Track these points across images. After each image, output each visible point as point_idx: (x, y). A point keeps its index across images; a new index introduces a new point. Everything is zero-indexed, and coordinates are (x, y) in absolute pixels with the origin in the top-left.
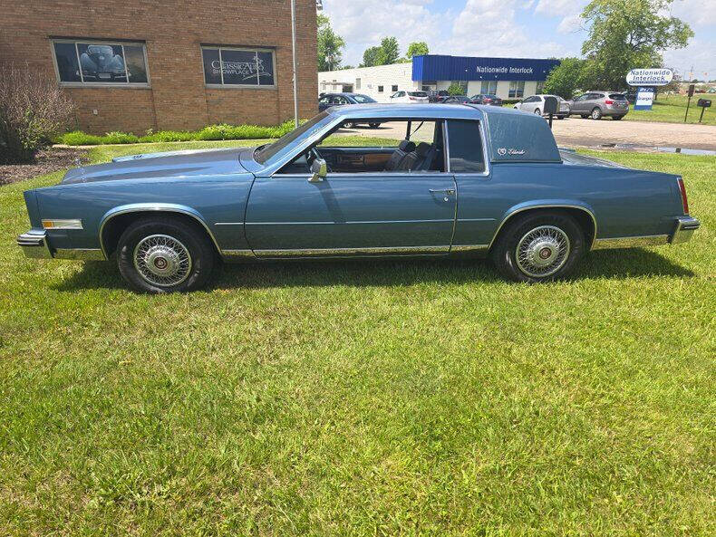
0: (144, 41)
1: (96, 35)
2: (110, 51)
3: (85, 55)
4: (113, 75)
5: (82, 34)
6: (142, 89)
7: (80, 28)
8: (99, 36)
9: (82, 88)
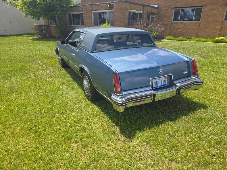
0: (203, 6)
1: (187, 6)
2: (191, 11)
3: (182, 13)
4: (189, 18)
5: (183, 6)
6: (197, 23)
7: (183, 4)
8: (188, 6)
9: (178, 23)
